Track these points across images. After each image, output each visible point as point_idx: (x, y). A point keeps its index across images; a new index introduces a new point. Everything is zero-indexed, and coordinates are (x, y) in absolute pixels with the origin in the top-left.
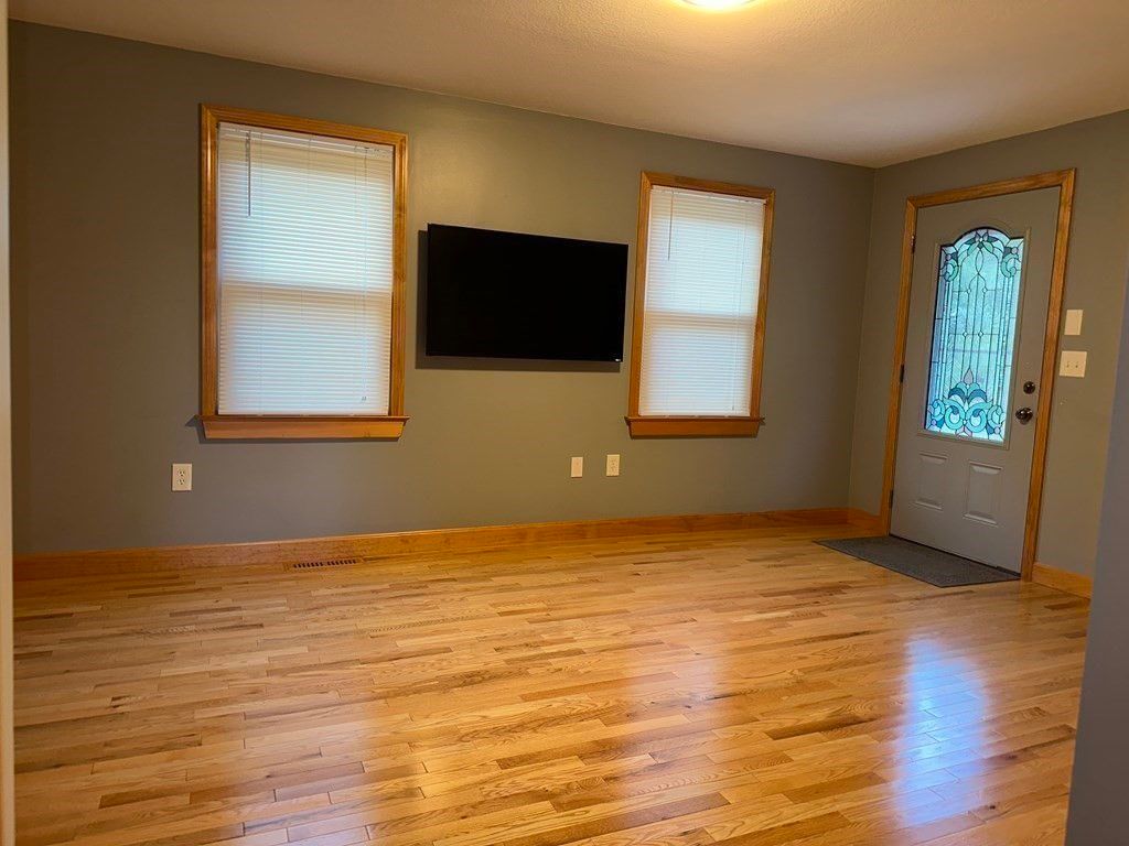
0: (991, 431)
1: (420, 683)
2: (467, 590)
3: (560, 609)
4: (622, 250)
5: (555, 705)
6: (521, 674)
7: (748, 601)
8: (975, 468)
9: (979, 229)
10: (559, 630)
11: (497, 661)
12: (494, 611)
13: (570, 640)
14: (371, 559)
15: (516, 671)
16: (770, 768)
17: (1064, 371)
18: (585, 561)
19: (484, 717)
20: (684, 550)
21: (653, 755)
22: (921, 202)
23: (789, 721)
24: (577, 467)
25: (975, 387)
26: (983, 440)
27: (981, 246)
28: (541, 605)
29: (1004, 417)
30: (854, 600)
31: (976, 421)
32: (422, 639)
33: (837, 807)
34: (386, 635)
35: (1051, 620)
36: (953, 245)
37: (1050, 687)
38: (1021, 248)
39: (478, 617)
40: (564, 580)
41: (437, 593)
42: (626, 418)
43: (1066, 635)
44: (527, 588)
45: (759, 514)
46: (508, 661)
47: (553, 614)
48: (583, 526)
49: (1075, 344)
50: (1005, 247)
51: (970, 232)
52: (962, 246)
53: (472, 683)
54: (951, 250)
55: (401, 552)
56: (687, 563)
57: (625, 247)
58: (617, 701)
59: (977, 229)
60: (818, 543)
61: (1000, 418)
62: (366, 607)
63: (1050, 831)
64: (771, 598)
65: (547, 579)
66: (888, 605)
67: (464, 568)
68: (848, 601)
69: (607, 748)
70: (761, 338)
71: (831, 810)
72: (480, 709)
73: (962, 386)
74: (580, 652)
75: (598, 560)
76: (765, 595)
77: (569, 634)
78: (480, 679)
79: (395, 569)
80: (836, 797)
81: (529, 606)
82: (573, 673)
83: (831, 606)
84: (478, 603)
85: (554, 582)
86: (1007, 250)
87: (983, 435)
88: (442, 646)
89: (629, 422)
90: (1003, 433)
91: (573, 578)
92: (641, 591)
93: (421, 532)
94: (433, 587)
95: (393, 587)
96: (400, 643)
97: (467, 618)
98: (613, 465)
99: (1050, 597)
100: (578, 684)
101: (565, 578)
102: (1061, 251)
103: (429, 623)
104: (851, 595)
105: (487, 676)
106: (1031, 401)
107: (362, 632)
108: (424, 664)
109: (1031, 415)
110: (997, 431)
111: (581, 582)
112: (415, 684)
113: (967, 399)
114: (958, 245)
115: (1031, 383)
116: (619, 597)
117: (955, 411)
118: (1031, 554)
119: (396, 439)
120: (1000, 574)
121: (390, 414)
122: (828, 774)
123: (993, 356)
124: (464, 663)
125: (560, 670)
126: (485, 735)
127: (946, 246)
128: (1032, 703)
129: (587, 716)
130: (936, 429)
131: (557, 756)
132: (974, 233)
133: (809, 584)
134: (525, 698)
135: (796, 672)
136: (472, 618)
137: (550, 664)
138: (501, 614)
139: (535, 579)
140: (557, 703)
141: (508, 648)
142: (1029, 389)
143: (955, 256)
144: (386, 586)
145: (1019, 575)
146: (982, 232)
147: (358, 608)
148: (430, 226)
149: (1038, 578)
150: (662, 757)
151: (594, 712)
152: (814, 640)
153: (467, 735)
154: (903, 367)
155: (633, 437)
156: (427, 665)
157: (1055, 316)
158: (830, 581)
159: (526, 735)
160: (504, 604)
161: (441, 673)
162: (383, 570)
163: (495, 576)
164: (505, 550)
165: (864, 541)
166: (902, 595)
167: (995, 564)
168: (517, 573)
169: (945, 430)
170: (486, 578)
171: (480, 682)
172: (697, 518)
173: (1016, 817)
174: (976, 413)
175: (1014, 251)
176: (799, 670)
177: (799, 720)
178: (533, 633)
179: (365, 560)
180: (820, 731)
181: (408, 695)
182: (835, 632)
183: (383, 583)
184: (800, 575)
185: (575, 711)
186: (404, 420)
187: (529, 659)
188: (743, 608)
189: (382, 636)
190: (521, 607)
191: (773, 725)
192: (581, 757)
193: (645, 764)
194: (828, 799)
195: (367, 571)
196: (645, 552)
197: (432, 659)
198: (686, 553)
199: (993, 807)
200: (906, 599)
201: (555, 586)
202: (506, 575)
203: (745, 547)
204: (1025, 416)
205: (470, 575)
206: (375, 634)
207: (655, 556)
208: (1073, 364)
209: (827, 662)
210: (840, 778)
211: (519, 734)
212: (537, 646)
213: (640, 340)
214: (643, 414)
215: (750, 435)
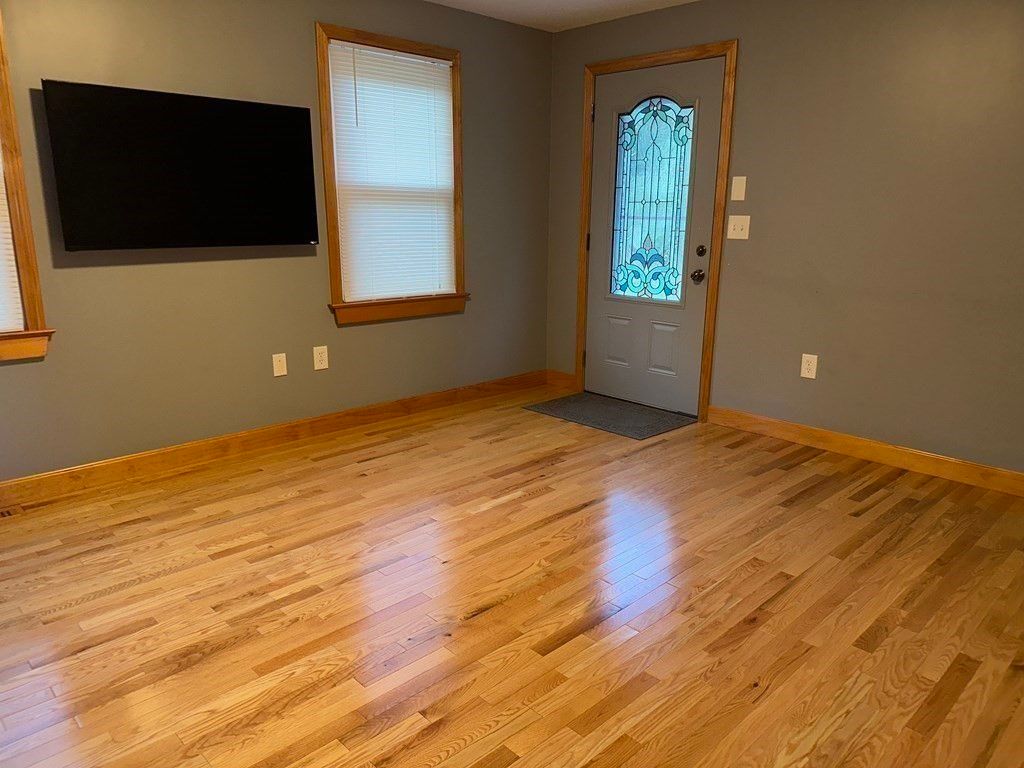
0: (668, 292)
1: (119, 679)
2: (164, 531)
3: (284, 536)
4: (304, 113)
5: (299, 671)
6: (250, 636)
7: (480, 487)
8: (657, 327)
9: (652, 96)
10: (287, 565)
11: (216, 625)
12: (203, 553)
13: (302, 576)
14: (32, 507)
15: (243, 635)
16: (546, 696)
17: (731, 234)
18: (300, 469)
19: (212, 712)
20: (407, 436)
21: (423, 713)
22: (600, 69)
23: (550, 627)
24: (280, 365)
25: (653, 252)
26: (662, 301)
27: (655, 115)
28: (261, 535)
29: (680, 278)
30: (574, 467)
31: (655, 284)
32: (114, 613)
33: (625, 728)
34: (64, 617)
35: (734, 459)
36: (629, 114)
37: (756, 533)
38: (691, 117)
39: (184, 567)
40: (282, 497)
41: (125, 542)
42: (329, 306)
43: (749, 474)
44: (240, 516)
45: (470, 387)
46: (232, 622)
47: (278, 545)
48: (293, 427)
49: (741, 209)
50: (677, 116)
51: (646, 100)
52: (637, 114)
53: (190, 665)
54: (627, 119)
55: (73, 490)
56: (414, 452)
57: (307, 111)
58: (369, 647)
59: (651, 98)
60: (528, 409)
61: (676, 280)
62: (32, 578)
63: (809, 699)
64: (500, 480)
65: (261, 499)
66: (605, 467)
67: (157, 501)
68: (568, 469)
69: (370, 717)
70: (459, 211)
71: (619, 734)
72: (205, 701)
73: (642, 252)
74: (315, 590)
75: (317, 464)
76: (494, 476)
77: (299, 568)
78: (198, 655)
79: (66, 514)
80: (619, 715)
81: (246, 540)
82: (314, 621)
83: (556, 477)
84: (182, 547)
85: (272, 501)
86: (679, 119)
87: (662, 296)
88: (142, 617)
89: (333, 310)
90: (679, 294)
91: (292, 493)
92: (372, 495)
93: (95, 464)
94: (121, 534)
95: (68, 542)
96: (84, 625)
97: (171, 571)
98: (321, 357)
99: (727, 435)
100: (321, 635)
101: (282, 494)
102: (727, 120)
103: (122, 586)
104: (569, 461)
105: (207, 650)
106: (703, 263)
107: (29, 617)
108: (121, 650)
109: (703, 275)
110: (674, 291)
111: (304, 496)
112: (113, 683)
113: (647, 264)
114: (634, 114)
115: (702, 247)
116: (348, 507)
117: (637, 276)
118: (705, 398)
119: (41, 359)
120: (681, 419)
121: (26, 328)
122: (604, 685)
123: (669, 222)
124: (177, 637)
125: (297, 619)
126: (218, 739)
127: (624, 114)
128: (748, 553)
129: (339, 677)
130: (620, 293)
131: (311, 747)
132: (648, 102)
133: (531, 455)
134: (261, 671)
135: (543, 562)
136: (177, 570)
137: (283, 614)
138: (214, 557)
139: (249, 501)
140: (300, 668)
141: (228, 603)
142: (701, 252)
143: (631, 125)
144: (57, 542)
145: (696, 417)
146: (655, 101)
147: (21, 581)
148: (45, 83)
149: (712, 419)
150: (433, 713)
151: (347, 669)
152: (548, 521)
153: (193, 745)
154: (589, 236)
155: (340, 326)
156: (126, 650)
157: (722, 183)
158: (547, 449)
159: (269, 725)
160: (215, 542)
161: (144, 659)
162: (49, 519)
163: (197, 506)
164: (204, 469)
165: (566, 400)
166: (611, 454)
167: (677, 410)
168: (225, 498)
169: (628, 293)
170: (187, 510)
171: (200, 660)
172: (414, 400)
173: (778, 691)
174: (656, 276)
175: (685, 120)
176: (546, 559)
177: (561, 623)
178: (256, 576)
179: (24, 508)
180: (582, 631)
181: (103, 704)
182: (567, 506)
183: (51, 539)
184: (521, 447)
185: (323, 675)
186: (49, 335)
187: (258, 612)
188: (479, 495)
189: (59, 618)
190: (236, 543)
191: (537, 636)
192: (342, 740)
193: (419, 727)
194: (612, 720)
195: (29, 524)
196: (364, 447)
197: (130, 640)
198: (408, 440)
199: (756, 685)
200: (617, 458)
201: (273, 506)
202: (211, 502)
203: (463, 424)
204: (698, 277)
205: (166, 509)
206: (49, 617)
207: (379, 450)
208: (738, 227)
209: (568, 544)
210: (616, 688)
211: (260, 727)
212: (263, 593)
213: (335, 218)
214: (347, 300)
215: (458, 312)
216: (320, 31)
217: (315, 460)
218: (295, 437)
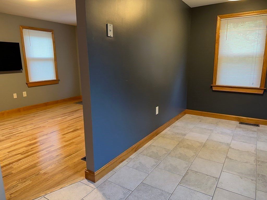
4: (18, 44)
10: (17, 130)
11: (3, 138)
13: (20, 131)
15: (8, 138)
16: (62, 139)
21: (40, 143)
23: (66, 132)
24: (15, 96)
28: (12, 126)
33: (73, 141)
40: (16, 121)
44: (7, 124)
45: (62, 100)
47: (15, 127)
48: (19, 109)
58: (32, 137)
64: (64, 115)
65: (12, 121)
74: (23, 132)
81: (8, 127)
83: (76, 114)
85: (14, 122)
89: (27, 84)
91: (19, 120)
92: (36, 119)
98: (25, 94)
100: (23, 137)
111: (21, 120)
116: (31, 121)
125: (19, 136)
126: (3, 149)
133: (72, 111)
135: (68, 125)
137: (16, 136)
138: (2, 130)
139: (9, 122)
140: (19, 141)
141: (5, 135)
150: (42, 143)
151: (27, 140)
152: (71, 119)
155: (29, 87)
158: (76, 109)
159: (13, 147)
160: (2, 128)
172: (48, 103)
177: (68, 132)
180: (71, 132)
182: (76, 117)
184: (70, 110)
185: (23, 141)
187: (11, 136)
191: (63, 133)
192: (26, 147)
193: (39, 145)
194: (71, 140)
196: (36, 112)
207: (39, 112)
209: (74, 122)
211: (11, 147)
212: (12, 133)
213: (26, 65)
214: (30, 82)
215: (58, 83)
216: (21, 27)
217: (24, 115)
218: (20, 111)
